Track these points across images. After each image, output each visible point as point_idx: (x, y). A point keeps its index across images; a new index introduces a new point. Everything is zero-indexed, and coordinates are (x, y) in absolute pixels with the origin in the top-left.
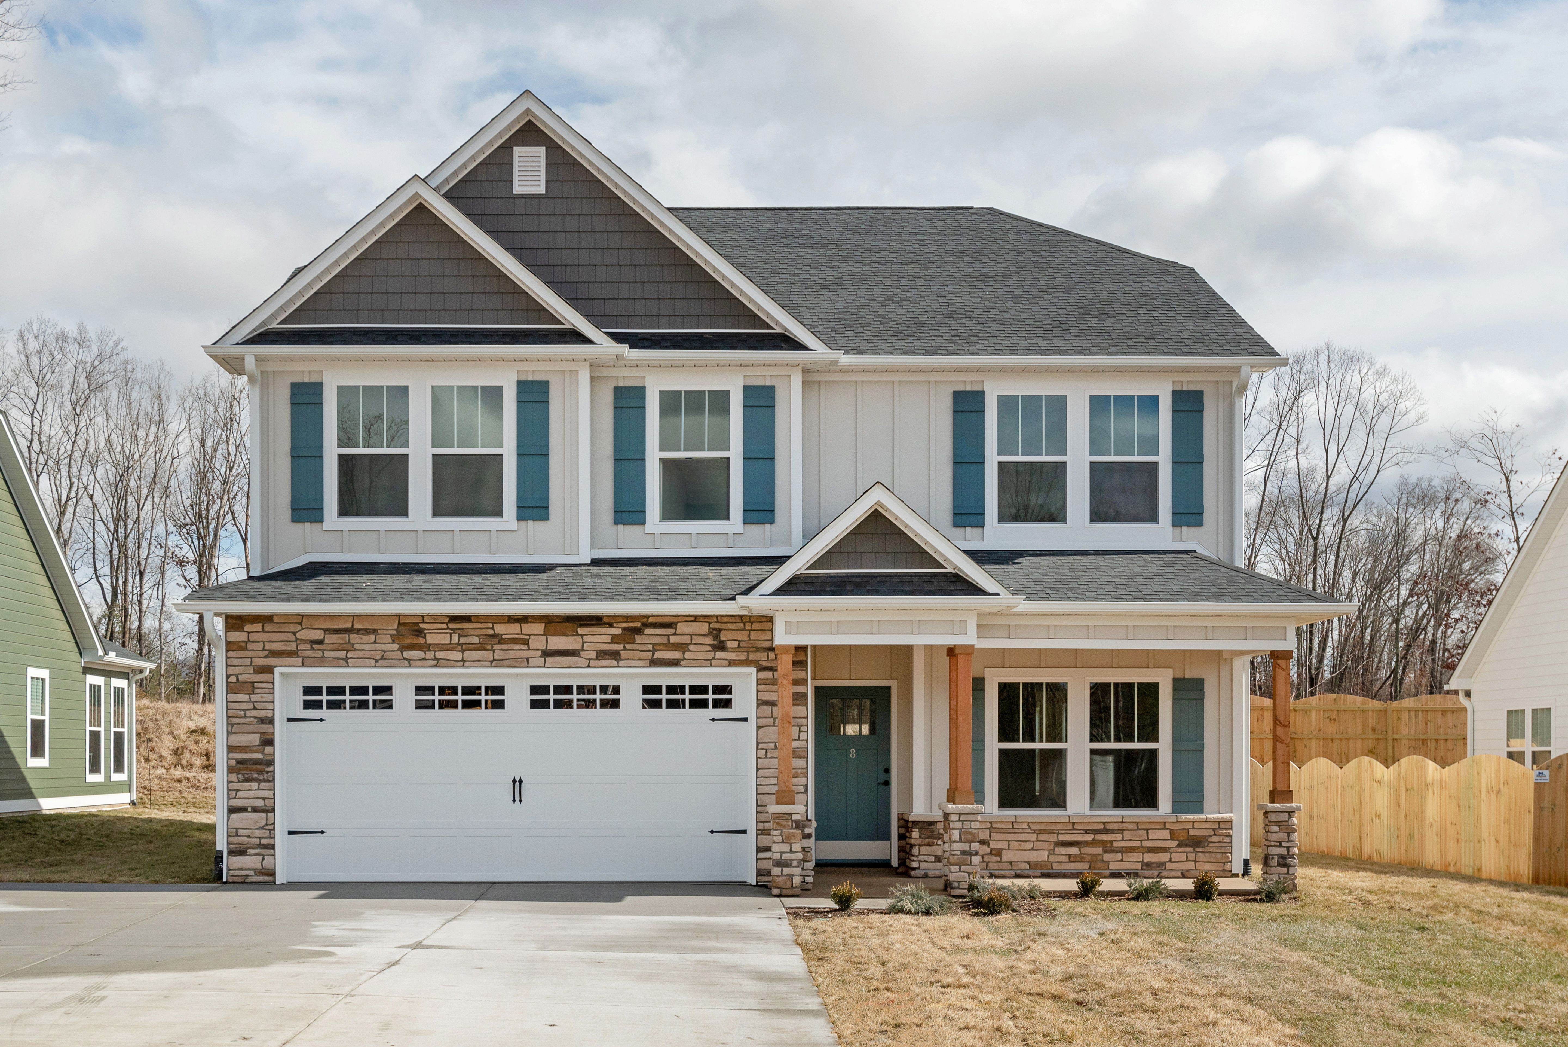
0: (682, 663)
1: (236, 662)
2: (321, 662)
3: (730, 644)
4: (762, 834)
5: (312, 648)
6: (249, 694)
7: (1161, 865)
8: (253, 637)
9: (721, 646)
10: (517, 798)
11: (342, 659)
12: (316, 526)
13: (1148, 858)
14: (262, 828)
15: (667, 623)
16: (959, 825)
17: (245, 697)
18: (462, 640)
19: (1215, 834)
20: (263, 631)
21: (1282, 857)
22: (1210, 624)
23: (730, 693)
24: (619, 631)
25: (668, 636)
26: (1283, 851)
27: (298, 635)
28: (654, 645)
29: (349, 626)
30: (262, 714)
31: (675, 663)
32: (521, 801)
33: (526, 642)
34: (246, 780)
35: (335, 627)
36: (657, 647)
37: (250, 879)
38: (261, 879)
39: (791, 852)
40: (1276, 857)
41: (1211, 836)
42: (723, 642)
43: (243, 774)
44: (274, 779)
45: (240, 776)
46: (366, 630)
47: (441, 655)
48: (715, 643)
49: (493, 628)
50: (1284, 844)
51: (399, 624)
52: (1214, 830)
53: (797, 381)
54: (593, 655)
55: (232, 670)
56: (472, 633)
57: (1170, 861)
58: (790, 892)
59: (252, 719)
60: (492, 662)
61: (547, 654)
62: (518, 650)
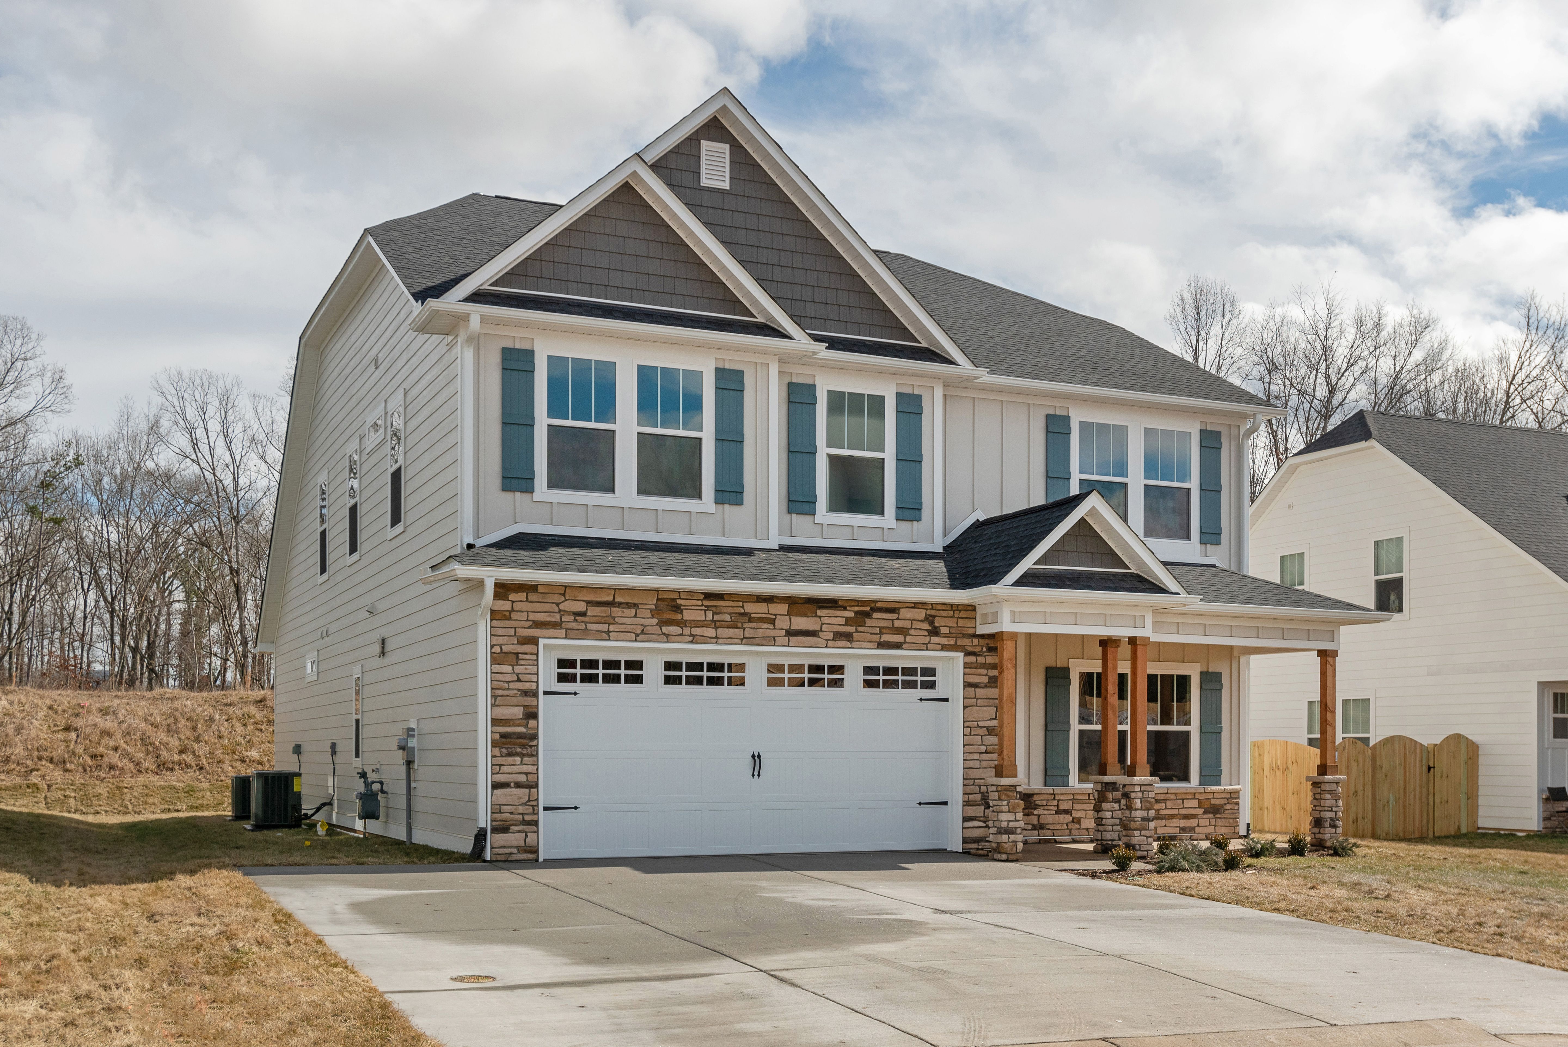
0: (904, 646)
1: (500, 632)
2: (585, 634)
3: (944, 630)
4: (967, 805)
5: (575, 620)
6: (513, 666)
7: (1192, 829)
8: (517, 606)
9: (934, 632)
10: (756, 773)
11: (604, 632)
12: (526, 496)
13: (1184, 823)
14: (525, 804)
15: (892, 608)
16: (1140, 795)
17: (508, 669)
18: (716, 617)
19: (1228, 803)
20: (527, 601)
21: (1332, 819)
22: (1286, 626)
23: (934, 675)
24: (851, 614)
25: (893, 620)
26: (1332, 815)
27: (562, 607)
28: (881, 628)
29: (610, 598)
30: (527, 686)
31: (898, 646)
32: (759, 775)
33: (772, 622)
34: (509, 755)
35: (598, 599)
36: (884, 631)
37: (514, 857)
38: (524, 856)
39: (1016, 821)
40: (1329, 820)
41: (1225, 804)
42: (936, 628)
43: (507, 748)
44: (537, 754)
45: (504, 750)
46: (627, 604)
47: (697, 631)
48: (930, 628)
49: (742, 607)
50: (1334, 809)
51: (658, 599)
52: (1228, 799)
53: (939, 393)
54: (830, 636)
55: (496, 640)
56: (726, 611)
57: (1198, 825)
58: (1014, 857)
59: (516, 692)
60: (742, 640)
61: (790, 633)
62: (765, 630)
